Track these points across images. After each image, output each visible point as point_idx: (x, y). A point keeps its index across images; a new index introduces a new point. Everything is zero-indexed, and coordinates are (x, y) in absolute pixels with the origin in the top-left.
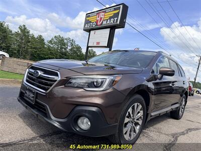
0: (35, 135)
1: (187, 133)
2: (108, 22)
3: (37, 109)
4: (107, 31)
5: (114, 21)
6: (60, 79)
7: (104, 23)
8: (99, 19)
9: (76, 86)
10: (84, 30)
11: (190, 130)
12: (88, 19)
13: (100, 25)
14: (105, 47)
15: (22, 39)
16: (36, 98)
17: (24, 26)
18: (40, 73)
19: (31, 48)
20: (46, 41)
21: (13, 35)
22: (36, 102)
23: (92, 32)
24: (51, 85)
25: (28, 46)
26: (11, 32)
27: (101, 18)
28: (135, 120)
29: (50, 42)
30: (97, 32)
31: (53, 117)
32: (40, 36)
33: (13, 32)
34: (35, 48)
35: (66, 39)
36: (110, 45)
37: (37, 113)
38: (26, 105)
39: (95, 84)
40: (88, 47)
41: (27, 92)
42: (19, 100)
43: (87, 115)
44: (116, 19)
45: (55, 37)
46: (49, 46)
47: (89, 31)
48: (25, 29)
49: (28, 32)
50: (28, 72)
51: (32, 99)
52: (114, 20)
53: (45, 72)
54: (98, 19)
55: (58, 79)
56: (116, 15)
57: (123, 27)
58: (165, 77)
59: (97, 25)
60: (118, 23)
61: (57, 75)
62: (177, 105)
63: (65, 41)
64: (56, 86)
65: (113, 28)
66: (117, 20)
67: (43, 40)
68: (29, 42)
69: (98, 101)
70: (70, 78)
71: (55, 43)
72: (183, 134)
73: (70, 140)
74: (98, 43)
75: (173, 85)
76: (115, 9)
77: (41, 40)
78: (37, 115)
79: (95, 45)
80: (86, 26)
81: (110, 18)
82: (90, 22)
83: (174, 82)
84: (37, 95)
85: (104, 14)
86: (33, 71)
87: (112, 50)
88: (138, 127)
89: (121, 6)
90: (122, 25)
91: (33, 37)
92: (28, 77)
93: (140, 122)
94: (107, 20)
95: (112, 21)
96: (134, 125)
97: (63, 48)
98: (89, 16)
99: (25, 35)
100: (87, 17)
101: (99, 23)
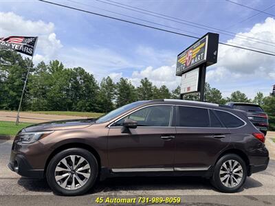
5: (201, 58)
7: (193, 62)
8: (188, 59)
10: (176, 75)
12: (179, 61)
14: (196, 92)
15: (145, 94)
17: (146, 79)
20: (170, 91)
21: (135, 90)
26: (134, 88)
29: (176, 91)
30: (188, 74)
32: (164, 87)
33: (136, 87)
44: (202, 54)
47: (181, 74)
48: (147, 81)
49: (150, 85)
52: (201, 56)
56: (202, 50)
57: (216, 62)
59: (186, 66)
60: (205, 59)
66: (204, 55)
67: (167, 91)
76: (201, 43)
77: (164, 91)
79: (186, 91)
80: (178, 70)
81: (197, 55)
82: (181, 64)
89: (207, 37)
91: (156, 89)
94: (195, 58)
95: (199, 59)
99: (147, 89)
100: (179, 59)
101: (188, 64)
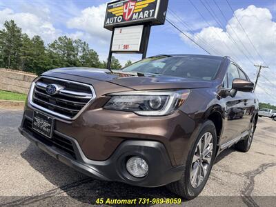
0: (52, 186)
1: (263, 170)
2: (141, 15)
3: (55, 145)
4: (140, 29)
5: (149, 15)
6: (95, 97)
7: (135, 16)
8: (127, 11)
9: (121, 108)
10: (105, 27)
11: (264, 166)
12: (110, 11)
13: (129, 20)
14: (137, 52)
16: (55, 129)
17: (12, 22)
18: (58, 88)
19: (25, 54)
20: (46, 45)
22: (54, 135)
23: (117, 31)
24: (80, 108)
25: (20, 51)
27: (130, 10)
28: (204, 158)
29: (53, 46)
31: (86, 160)
32: (38, 38)
34: (29, 55)
35: (75, 42)
36: (143, 50)
37: (57, 153)
38: (36, 140)
39: (151, 104)
40: (111, 52)
41: (38, 119)
42: (22, 133)
43: (142, 153)
44: (151, 11)
45: (60, 39)
46: (51, 52)
47: (112, 28)
48: (14, 25)
49: (19, 31)
50: (36, 87)
51: (47, 130)
52: (150, 13)
53: (67, 86)
54: (125, 11)
55: (93, 97)
56: (152, 6)
57: (163, 24)
58: (239, 93)
59: (123, 20)
60: (155, 17)
61: (89, 91)
62: (246, 134)
63: (74, 44)
64: (89, 108)
65: (147, 25)
66: (154, 13)
67: (42, 43)
68: (21, 45)
69: (158, 131)
70: (112, 96)
71: (60, 47)
72: (258, 172)
73: (108, 192)
74: (126, 46)
75: (245, 104)
77: (38, 42)
78: (57, 156)
79: (122, 49)
80: (108, 22)
81: (144, 10)
82: (114, 16)
83: (246, 101)
84: (56, 123)
85: (134, 4)
86: (45, 86)
87: (147, 57)
88: (205, 167)
90: (160, 21)
91: (26, 39)
92: (35, 94)
93: (209, 160)
94: (139, 13)
95: (146, 15)
96: (202, 165)
97: (71, 55)
98: (111, 7)
99: (14, 36)
100: (109, 8)
101: (127, 17)
